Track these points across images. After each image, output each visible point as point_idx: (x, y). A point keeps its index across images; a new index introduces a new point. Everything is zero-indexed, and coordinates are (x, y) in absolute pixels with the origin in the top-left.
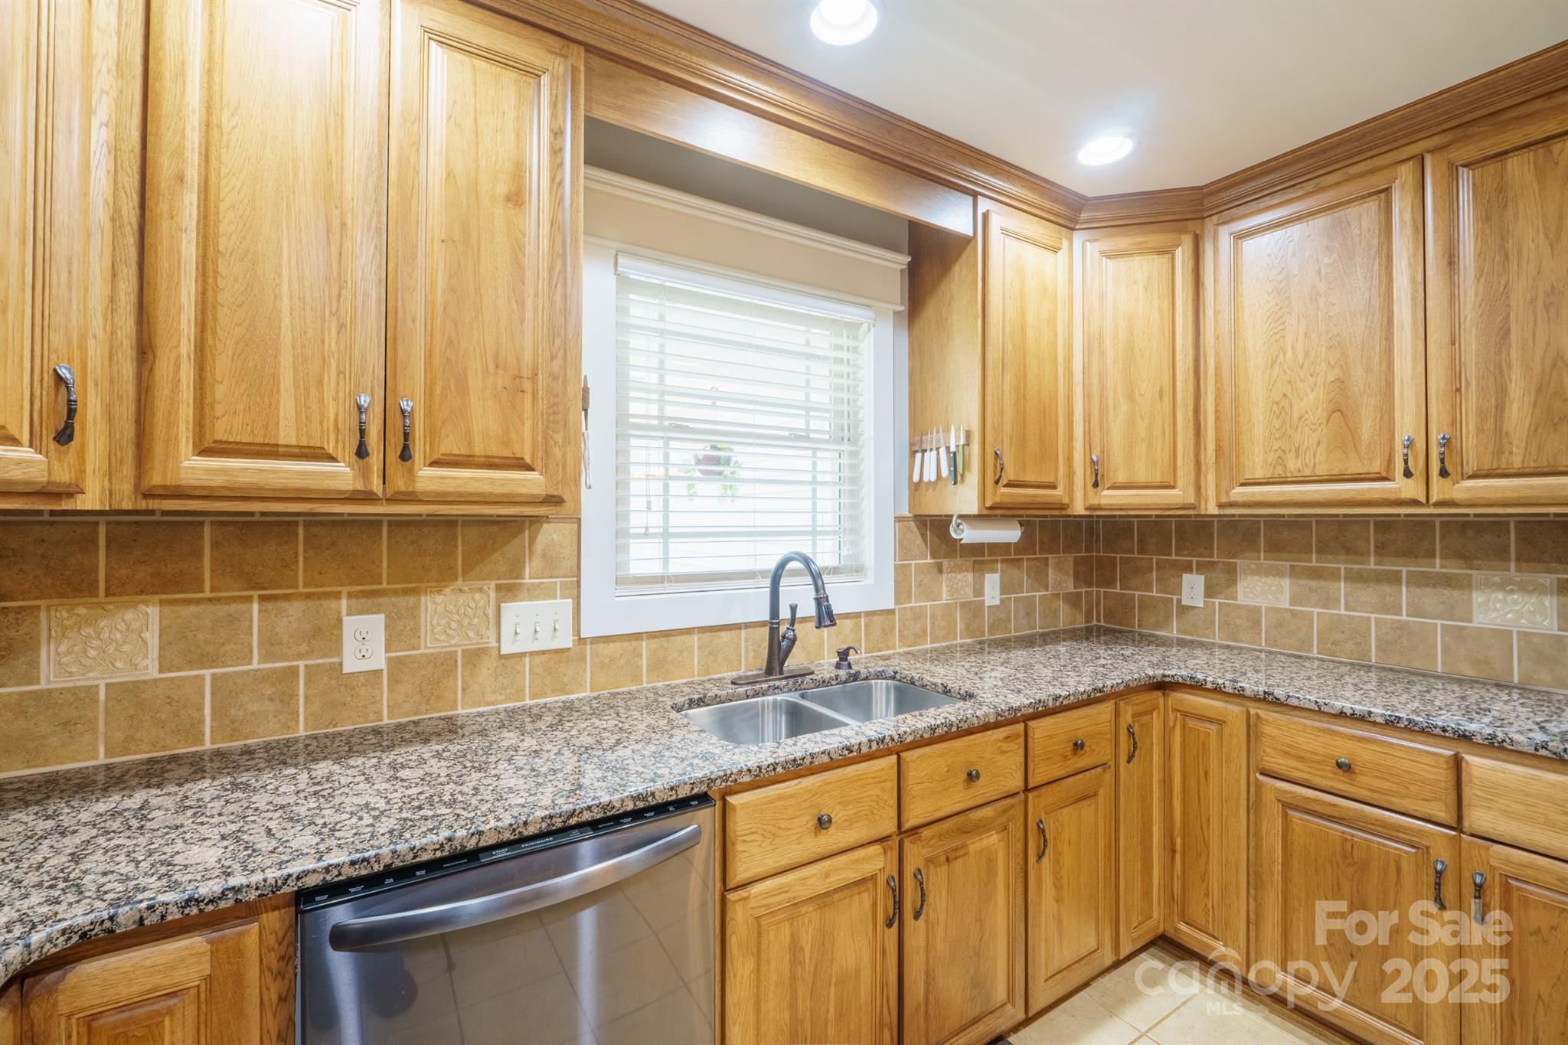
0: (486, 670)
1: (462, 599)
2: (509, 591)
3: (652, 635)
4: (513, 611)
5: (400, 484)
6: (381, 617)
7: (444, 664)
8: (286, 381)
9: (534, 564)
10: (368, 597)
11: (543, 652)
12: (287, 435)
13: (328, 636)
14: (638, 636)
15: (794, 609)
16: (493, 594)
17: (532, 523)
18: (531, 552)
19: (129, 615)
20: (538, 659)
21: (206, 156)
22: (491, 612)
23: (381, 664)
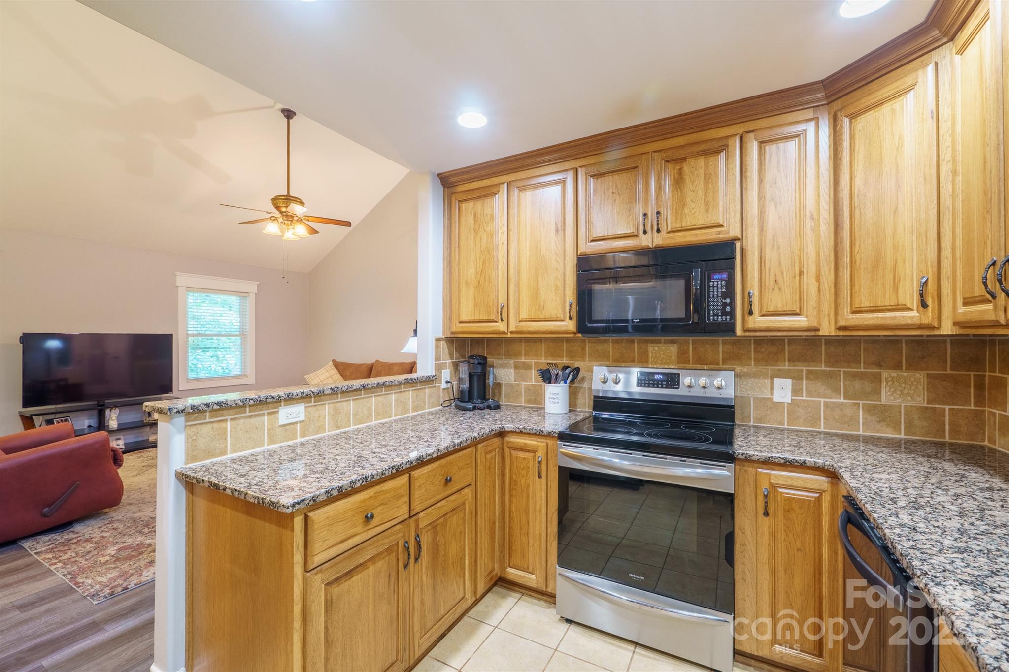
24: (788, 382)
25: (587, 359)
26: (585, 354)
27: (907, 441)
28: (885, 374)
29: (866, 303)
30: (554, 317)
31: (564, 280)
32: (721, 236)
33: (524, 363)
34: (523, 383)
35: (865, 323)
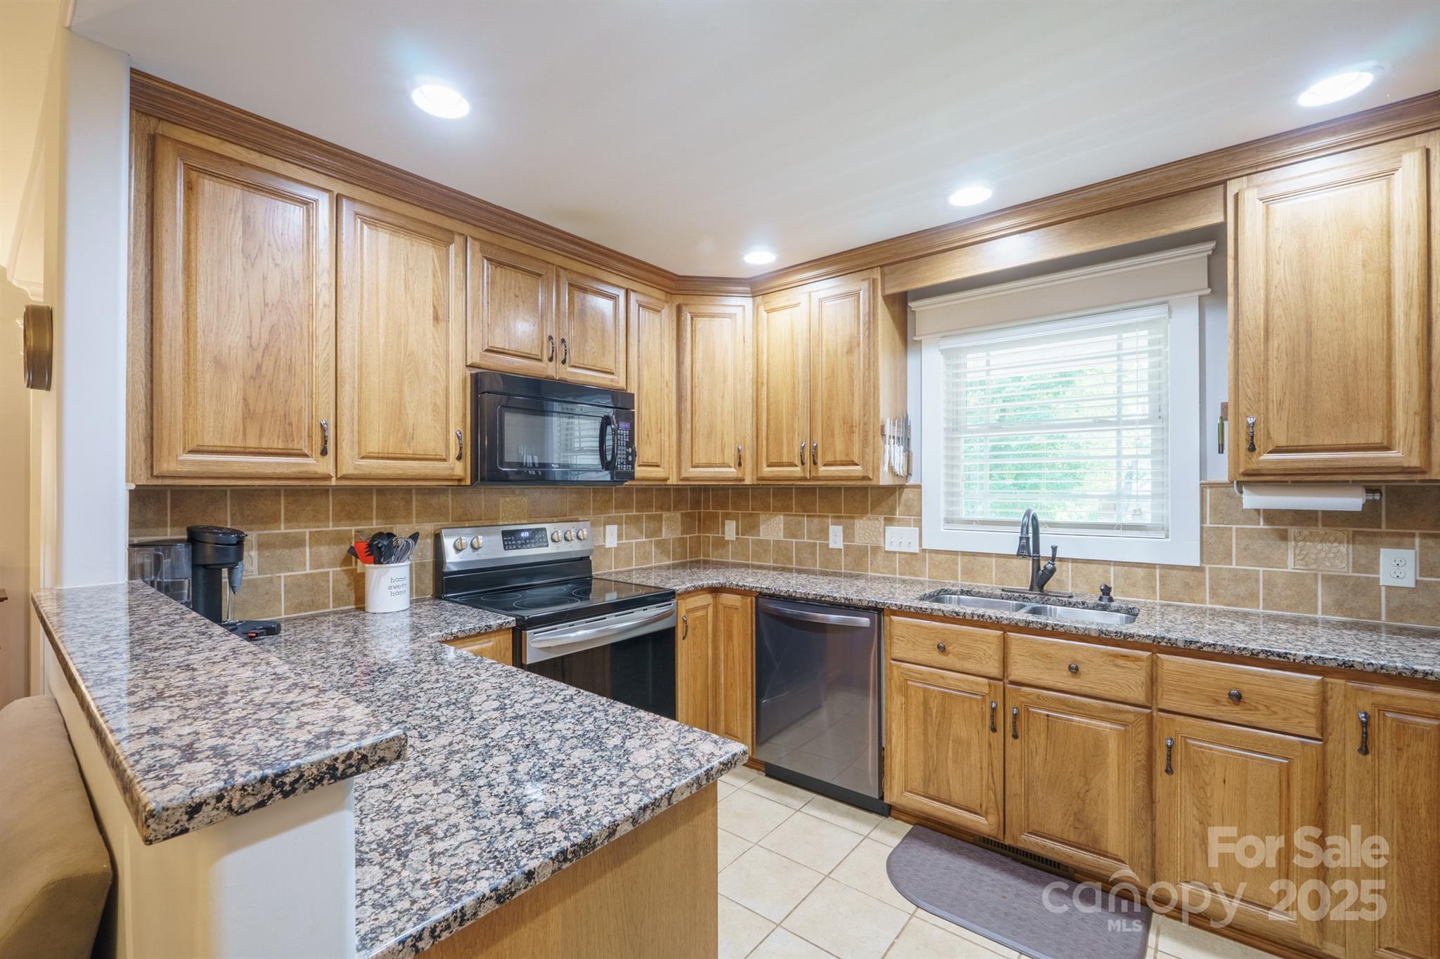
0: (880, 556)
1: (870, 523)
2: (889, 521)
3: (964, 554)
4: (891, 530)
5: (814, 474)
6: (841, 527)
7: (863, 551)
8: (785, 441)
9: (901, 508)
10: (838, 519)
11: (905, 553)
12: (785, 460)
13: (824, 533)
14: (955, 553)
15: (1054, 549)
16: (882, 522)
17: (900, 488)
18: (899, 503)
19: (777, 518)
20: (903, 556)
21: (768, 374)
22: (882, 531)
23: (841, 547)
24: (615, 527)
25: (414, 520)
26: (411, 513)
27: (673, 565)
28: (665, 515)
29: (703, 461)
30: (431, 453)
31: (447, 398)
32: (614, 384)
33: (285, 536)
34: (282, 575)
35: (703, 475)
